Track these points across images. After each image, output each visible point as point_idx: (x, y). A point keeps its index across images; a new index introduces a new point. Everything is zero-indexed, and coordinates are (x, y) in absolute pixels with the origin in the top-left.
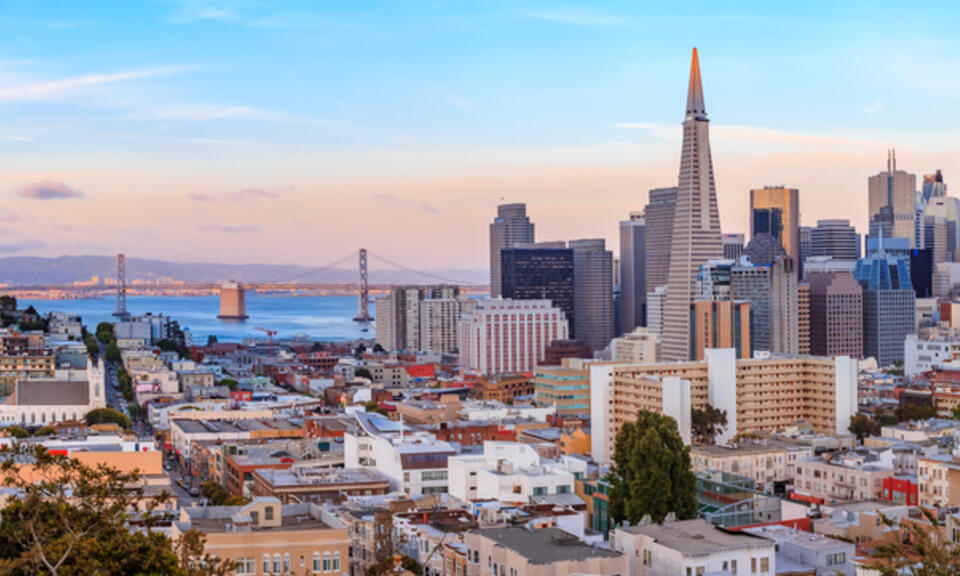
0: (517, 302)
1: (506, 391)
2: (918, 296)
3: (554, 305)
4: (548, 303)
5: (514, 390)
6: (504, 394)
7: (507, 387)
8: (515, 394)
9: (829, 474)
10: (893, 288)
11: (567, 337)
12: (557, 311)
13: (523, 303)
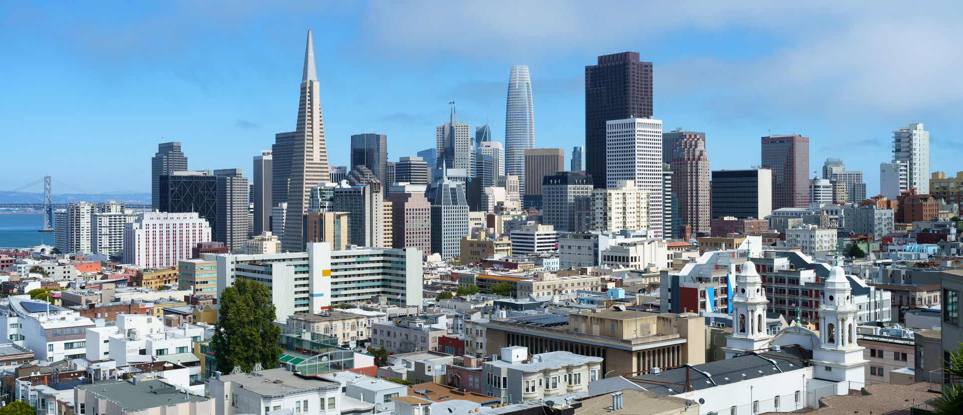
0: (170, 215)
1: (158, 280)
2: (471, 210)
3: (200, 217)
4: (195, 215)
5: (164, 279)
6: (156, 282)
7: (159, 277)
8: (165, 282)
9: (398, 334)
10: (453, 204)
11: (210, 240)
12: (203, 220)
13: (175, 215)
